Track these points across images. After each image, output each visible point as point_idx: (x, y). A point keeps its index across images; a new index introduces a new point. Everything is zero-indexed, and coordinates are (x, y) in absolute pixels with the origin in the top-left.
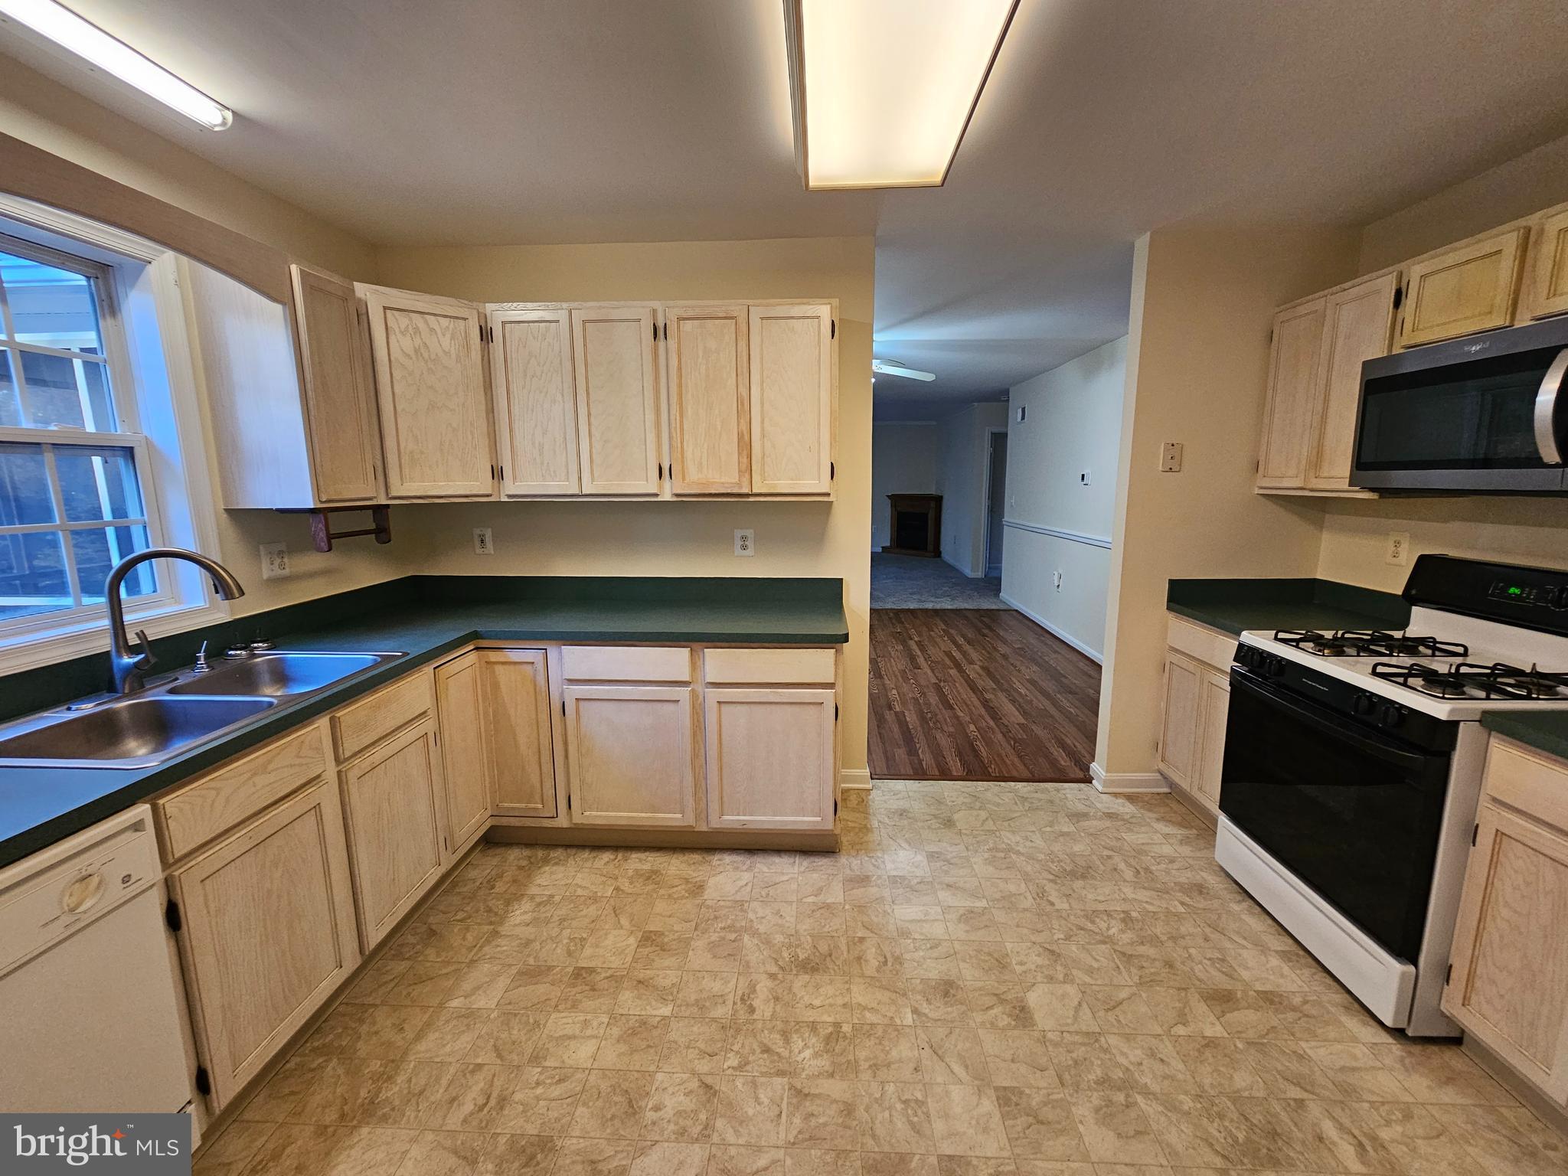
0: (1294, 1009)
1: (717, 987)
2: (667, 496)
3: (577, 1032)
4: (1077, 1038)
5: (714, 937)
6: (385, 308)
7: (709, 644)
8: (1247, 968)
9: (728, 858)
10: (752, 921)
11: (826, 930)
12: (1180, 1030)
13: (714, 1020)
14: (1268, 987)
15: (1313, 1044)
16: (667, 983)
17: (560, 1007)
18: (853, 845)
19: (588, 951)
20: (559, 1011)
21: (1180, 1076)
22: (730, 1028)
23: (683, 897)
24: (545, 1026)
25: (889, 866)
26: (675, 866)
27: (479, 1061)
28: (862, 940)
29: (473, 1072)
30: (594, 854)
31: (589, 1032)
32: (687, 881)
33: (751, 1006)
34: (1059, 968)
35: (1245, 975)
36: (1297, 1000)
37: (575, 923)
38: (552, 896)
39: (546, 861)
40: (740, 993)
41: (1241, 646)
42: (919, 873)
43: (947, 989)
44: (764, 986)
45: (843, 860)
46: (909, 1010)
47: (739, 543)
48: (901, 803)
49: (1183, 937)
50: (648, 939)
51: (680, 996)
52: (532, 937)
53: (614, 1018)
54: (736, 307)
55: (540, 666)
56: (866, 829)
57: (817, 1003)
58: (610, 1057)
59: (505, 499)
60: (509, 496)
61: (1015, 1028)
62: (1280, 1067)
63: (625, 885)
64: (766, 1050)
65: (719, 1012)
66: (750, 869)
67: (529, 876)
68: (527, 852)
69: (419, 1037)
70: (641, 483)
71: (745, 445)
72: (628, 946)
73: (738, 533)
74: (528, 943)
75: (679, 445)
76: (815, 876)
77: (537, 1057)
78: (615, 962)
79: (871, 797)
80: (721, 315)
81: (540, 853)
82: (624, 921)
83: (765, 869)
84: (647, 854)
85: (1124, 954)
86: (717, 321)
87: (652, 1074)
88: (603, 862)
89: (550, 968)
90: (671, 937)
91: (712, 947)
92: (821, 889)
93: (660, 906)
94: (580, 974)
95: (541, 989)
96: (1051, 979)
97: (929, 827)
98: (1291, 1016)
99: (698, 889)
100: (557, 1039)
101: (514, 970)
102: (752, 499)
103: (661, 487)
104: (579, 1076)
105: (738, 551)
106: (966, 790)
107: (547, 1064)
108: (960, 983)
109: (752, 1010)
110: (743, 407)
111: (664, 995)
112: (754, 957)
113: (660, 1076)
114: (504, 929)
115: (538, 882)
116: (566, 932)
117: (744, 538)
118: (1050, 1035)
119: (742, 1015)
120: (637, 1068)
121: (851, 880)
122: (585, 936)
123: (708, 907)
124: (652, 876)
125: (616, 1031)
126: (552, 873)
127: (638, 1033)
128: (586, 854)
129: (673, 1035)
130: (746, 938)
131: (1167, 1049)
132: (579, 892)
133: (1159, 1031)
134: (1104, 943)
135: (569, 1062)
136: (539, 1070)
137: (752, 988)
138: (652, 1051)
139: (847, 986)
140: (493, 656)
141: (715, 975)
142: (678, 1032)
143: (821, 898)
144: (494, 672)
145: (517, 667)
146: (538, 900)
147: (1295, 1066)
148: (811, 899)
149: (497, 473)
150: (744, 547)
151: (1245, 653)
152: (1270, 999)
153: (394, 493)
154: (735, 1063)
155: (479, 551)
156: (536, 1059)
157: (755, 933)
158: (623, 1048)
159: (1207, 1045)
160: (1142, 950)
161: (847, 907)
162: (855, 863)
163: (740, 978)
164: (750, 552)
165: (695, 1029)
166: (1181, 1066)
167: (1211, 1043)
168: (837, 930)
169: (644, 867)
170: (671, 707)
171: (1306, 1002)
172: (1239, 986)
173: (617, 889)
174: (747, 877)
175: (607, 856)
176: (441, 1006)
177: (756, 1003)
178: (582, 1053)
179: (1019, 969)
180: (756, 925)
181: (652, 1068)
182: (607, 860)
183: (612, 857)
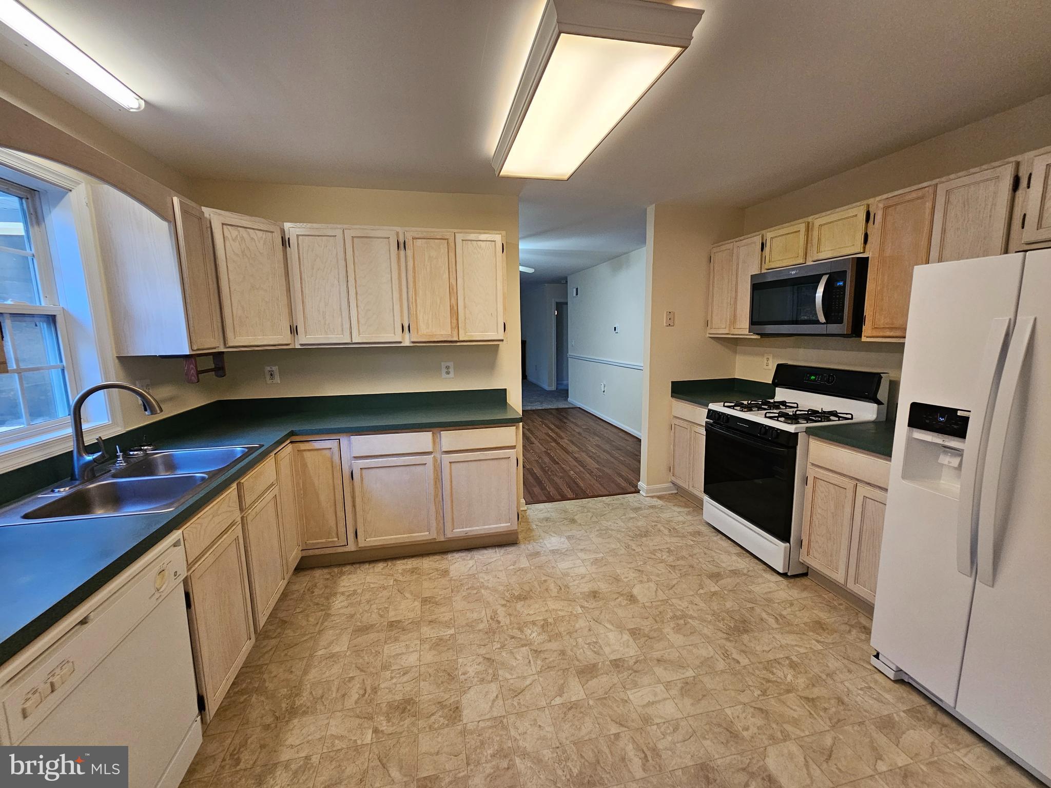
0: (745, 575)
1: (475, 616)
2: (407, 343)
3: (404, 651)
4: (659, 603)
5: (464, 594)
6: (223, 224)
7: (443, 429)
8: (724, 562)
9: (457, 555)
10: (482, 583)
11: (524, 580)
12: (701, 591)
13: (480, 630)
14: (734, 568)
15: (754, 586)
16: (446, 619)
17: (388, 642)
18: (525, 539)
19: (392, 613)
20: (388, 644)
21: (705, 609)
22: (490, 632)
23: (438, 578)
24: (383, 651)
25: (548, 545)
26: (426, 563)
27: (351, 675)
28: (545, 581)
29: (349, 681)
30: (371, 565)
31: (411, 650)
32: (437, 570)
33: (497, 621)
34: (644, 576)
35: (724, 565)
36: (745, 571)
37: (377, 601)
38: (355, 591)
39: (342, 574)
40: (489, 616)
41: (709, 410)
42: (565, 546)
43: (594, 595)
44: (501, 611)
45: (523, 546)
46: (579, 607)
47: (444, 370)
48: (546, 514)
49: (695, 555)
50: (425, 601)
51: (456, 624)
52: (353, 612)
53: (423, 641)
54: (448, 233)
55: (336, 450)
56: (530, 530)
57: (531, 612)
58: (429, 657)
59: (298, 347)
60: (301, 345)
61: (630, 604)
62: (742, 597)
63: (400, 578)
64: (513, 637)
65: (481, 626)
66: (471, 558)
67: (335, 582)
68: (326, 571)
69: (306, 672)
70: (390, 335)
71: (454, 313)
72: (415, 606)
73: (444, 365)
74: (352, 616)
75: (415, 313)
76: (510, 556)
77: (386, 666)
78: (411, 615)
79: (527, 514)
80: (438, 237)
81: (336, 570)
82: (408, 595)
83: (480, 557)
84: (406, 560)
85: (672, 566)
86: (436, 241)
87: (456, 661)
88: (380, 568)
89: (375, 625)
90: (439, 598)
91: (465, 598)
92: (515, 562)
93: (426, 584)
94: (392, 625)
95: (373, 636)
96: (641, 582)
97: (564, 524)
98: (744, 577)
99: (445, 573)
100: (394, 656)
101: (350, 631)
102: (458, 344)
103: (403, 338)
104: (414, 669)
105: (444, 375)
106: (577, 504)
107: (393, 668)
108: (600, 591)
109: (499, 622)
110: (453, 291)
111: (447, 625)
112: (491, 599)
113: (460, 660)
114: (332, 611)
115: (343, 584)
116: (374, 606)
117: (447, 367)
118: (646, 604)
119: (494, 625)
120: (446, 659)
121: (530, 555)
122: (387, 606)
123: (454, 580)
124: (413, 571)
125: (427, 646)
126: (349, 579)
127: (438, 644)
128: (367, 566)
129: (460, 642)
130: (483, 591)
131: (697, 600)
132: (372, 586)
133: (692, 593)
134: (662, 563)
135: (405, 665)
136: (390, 672)
137: (495, 612)
138: (451, 650)
139: (545, 602)
140: (303, 446)
141: (472, 611)
142: (461, 639)
143: (517, 566)
144: (303, 457)
145: (319, 452)
146: (347, 594)
147: (748, 596)
148: (512, 567)
149: (294, 330)
150: (448, 373)
151: (711, 414)
152: (735, 573)
153: (230, 344)
154: (499, 646)
155: (269, 382)
156: (385, 667)
157: (487, 588)
158: (434, 652)
159: (713, 595)
160: (678, 563)
161: (532, 568)
162: (530, 547)
163: (487, 610)
164: (452, 375)
165: (471, 636)
166: (704, 605)
167: (714, 594)
168: (531, 579)
169: (408, 567)
170: (421, 467)
171: (749, 571)
172: (722, 570)
173: (395, 580)
174: (471, 563)
175: (381, 565)
176: (311, 656)
177: (499, 619)
178: (412, 659)
179: (625, 580)
180: (486, 584)
181: (455, 658)
182: (382, 567)
183: (385, 565)
